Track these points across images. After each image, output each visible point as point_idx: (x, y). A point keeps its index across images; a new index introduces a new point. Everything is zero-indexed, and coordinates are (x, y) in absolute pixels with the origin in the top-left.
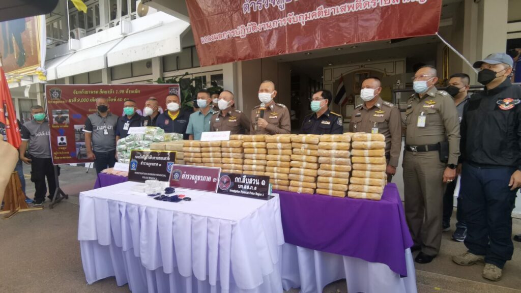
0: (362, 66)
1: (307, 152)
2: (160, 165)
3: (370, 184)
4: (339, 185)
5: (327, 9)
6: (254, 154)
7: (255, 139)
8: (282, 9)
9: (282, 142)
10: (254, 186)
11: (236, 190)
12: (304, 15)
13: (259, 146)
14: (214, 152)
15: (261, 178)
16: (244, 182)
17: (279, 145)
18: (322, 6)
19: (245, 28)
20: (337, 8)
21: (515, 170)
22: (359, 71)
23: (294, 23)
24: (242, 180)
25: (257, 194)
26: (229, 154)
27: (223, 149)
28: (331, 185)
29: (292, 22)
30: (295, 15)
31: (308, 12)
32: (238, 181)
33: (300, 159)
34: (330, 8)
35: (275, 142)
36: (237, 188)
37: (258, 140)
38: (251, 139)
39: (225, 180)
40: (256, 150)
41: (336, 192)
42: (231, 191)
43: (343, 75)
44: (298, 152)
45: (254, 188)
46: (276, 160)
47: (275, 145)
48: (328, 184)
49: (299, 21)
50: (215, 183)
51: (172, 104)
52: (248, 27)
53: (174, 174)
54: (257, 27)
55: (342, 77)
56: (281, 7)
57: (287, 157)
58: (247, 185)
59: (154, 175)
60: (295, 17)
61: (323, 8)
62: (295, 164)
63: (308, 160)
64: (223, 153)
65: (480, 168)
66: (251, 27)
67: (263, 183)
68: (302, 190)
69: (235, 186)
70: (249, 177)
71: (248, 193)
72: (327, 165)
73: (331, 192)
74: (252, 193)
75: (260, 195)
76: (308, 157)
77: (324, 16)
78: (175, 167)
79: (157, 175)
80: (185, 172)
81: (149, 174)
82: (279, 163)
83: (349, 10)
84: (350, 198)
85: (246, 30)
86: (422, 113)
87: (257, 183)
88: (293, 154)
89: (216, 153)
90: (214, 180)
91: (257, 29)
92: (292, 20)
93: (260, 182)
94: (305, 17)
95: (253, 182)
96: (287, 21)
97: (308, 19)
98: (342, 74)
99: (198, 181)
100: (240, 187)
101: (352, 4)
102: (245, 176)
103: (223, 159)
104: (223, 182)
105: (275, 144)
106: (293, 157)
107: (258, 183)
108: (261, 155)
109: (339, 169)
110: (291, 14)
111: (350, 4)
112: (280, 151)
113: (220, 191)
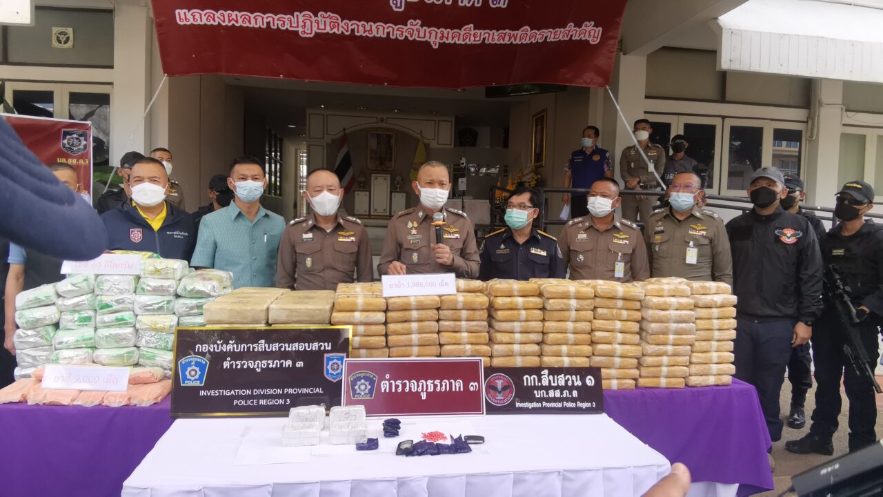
0: (382, 120)
1: (621, 315)
2: (300, 364)
3: (719, 361)
4: (676, 368)
5: (479, 32)
6: (519, 321)
7: (519, 291)
8: (396, 7)
9: (578, 297)
10: (571, 389)
11: (531, 402)
12: (439, 31)
13: (531, 305)
14: (420, 321)
15: (582, 372)
16: (545, 383)
17: (573, 303)
18: (472, 26)
19: (313, 19)
20: (493, 33)
21: (797, 322)
22: (376, 129)
23: (418, 39)
24: (540, 380)
25: (580, 404)
26: (458, 323)
27: (443, 313)
28: (665, 369)
29: (415, 37)
30: (422, 26)
31: (446, 29)
32: (531, 383)
33: (610, 327)
34: (483, 32)
35: (566, 296)
36: (532, 399)
37: (526, 294)
38: (511, 290)
39: (499, 384)
40: (523, 312)
41: (672, 380)
42: (518, 405)
43: (347, 131)
44: (606, 314)
45: (571, 393)
46: (564, 332)
47: (564, 304)
48: (659, 369)
49: (427, 38)
50: (477, 393)
51: (147, 186)
52: (319, 18)
53: (354, 383)
54: (341, 24)
55: (345, 134)
56: (396, 4)
57: (585, 326)
58: (555, 388)
59: (280, 391)
60: (422, 30)
61: (472, 29)
62: (604, 338)
63: (624, 329)
64: (441, 322)
65: (756, 321)
66: (328, 21)
67: (590, 381)
68: (618, 384)
69: (526, 394)
70: (554, 371)
71: (560, 405)
72: (661, 336)
73: (663, 382)
74: (570, 405)
75: (589, 405)
76: (624, 323)
77: (472, 42)
78: (352, 367)
79: (290, 391)
80: (388, 376)
81: (257, 392)
82: (571, 336)
83: (509, 40)
84: (692, 387)
85: (314, 24)
86: (691, 243)
87: (576, 384)
88: (595, 318)
89: (426, 323)
90: (473, 386)
91: (341, 29)
92: (416, 32)
93: (583, 379)
94: (439, 35)
95: (567, 381)
96: (407, 34)
97: (445, 40)
98: (344, 130)
99: (428, 394)
100: (539, 394)
101: (515, 32)
102: (546, 372)
103: (443, 334)
104: (495, 388)
105: (565, 301)
106: (598, 323)
107: (579, 383)
108: (533, 324)
109: (679, 342)
110: (415, 23)
111: (512, 33)
112: (573, 313)
113: (492, 410)
